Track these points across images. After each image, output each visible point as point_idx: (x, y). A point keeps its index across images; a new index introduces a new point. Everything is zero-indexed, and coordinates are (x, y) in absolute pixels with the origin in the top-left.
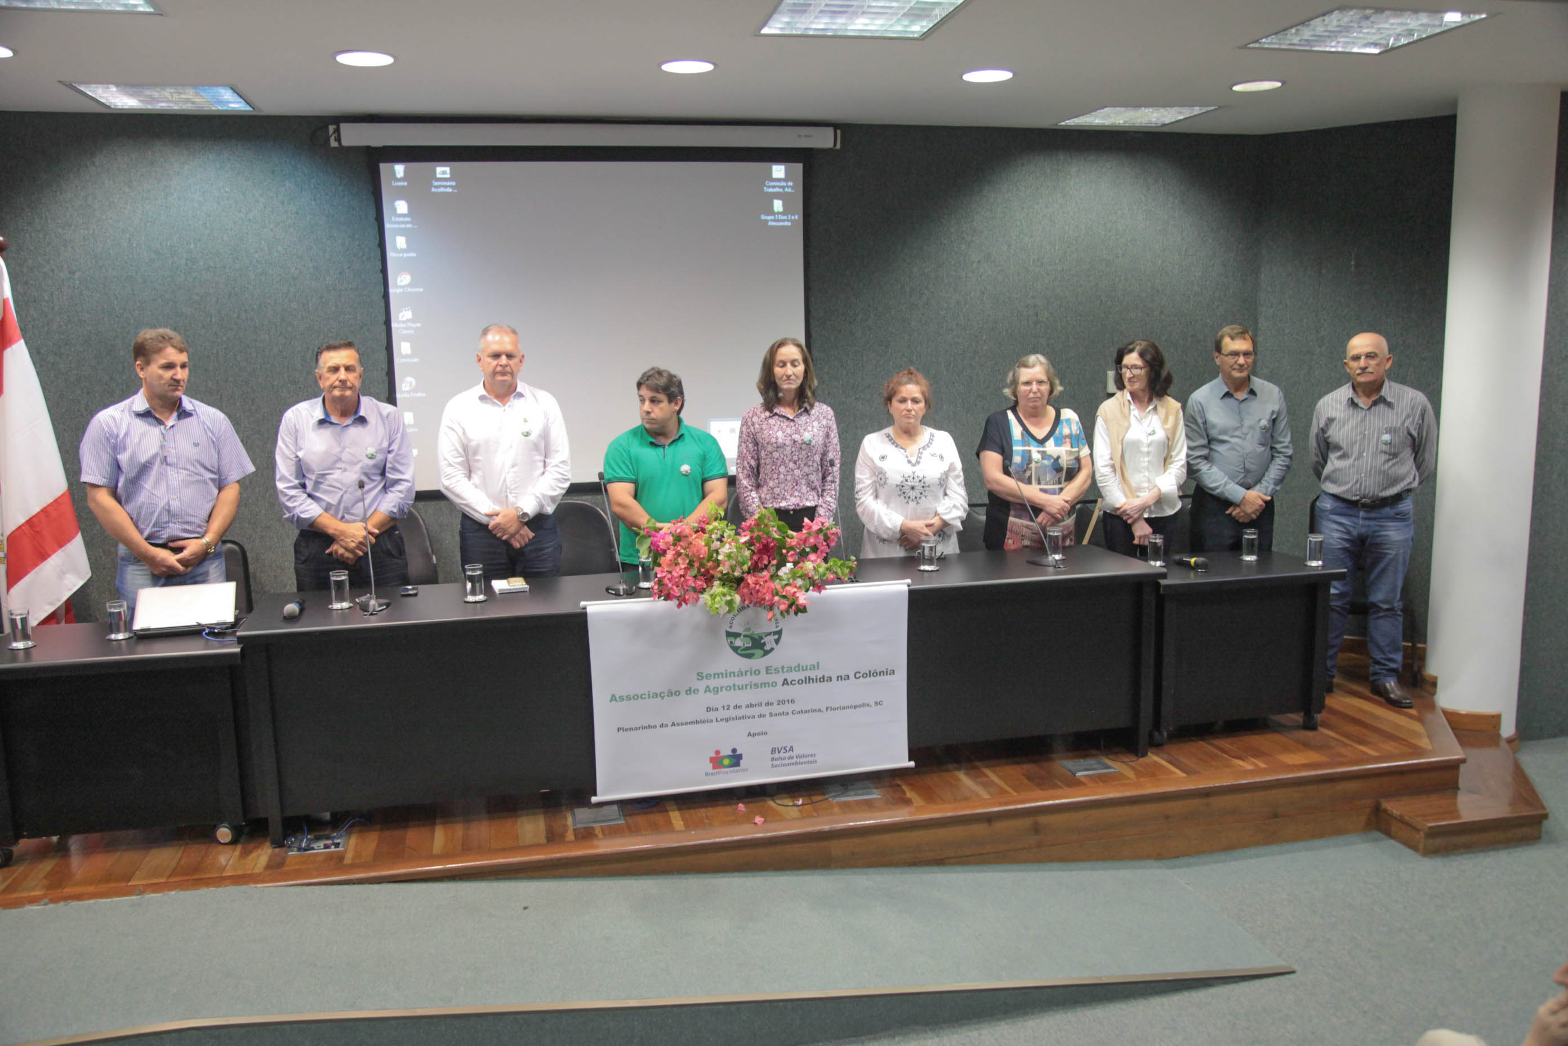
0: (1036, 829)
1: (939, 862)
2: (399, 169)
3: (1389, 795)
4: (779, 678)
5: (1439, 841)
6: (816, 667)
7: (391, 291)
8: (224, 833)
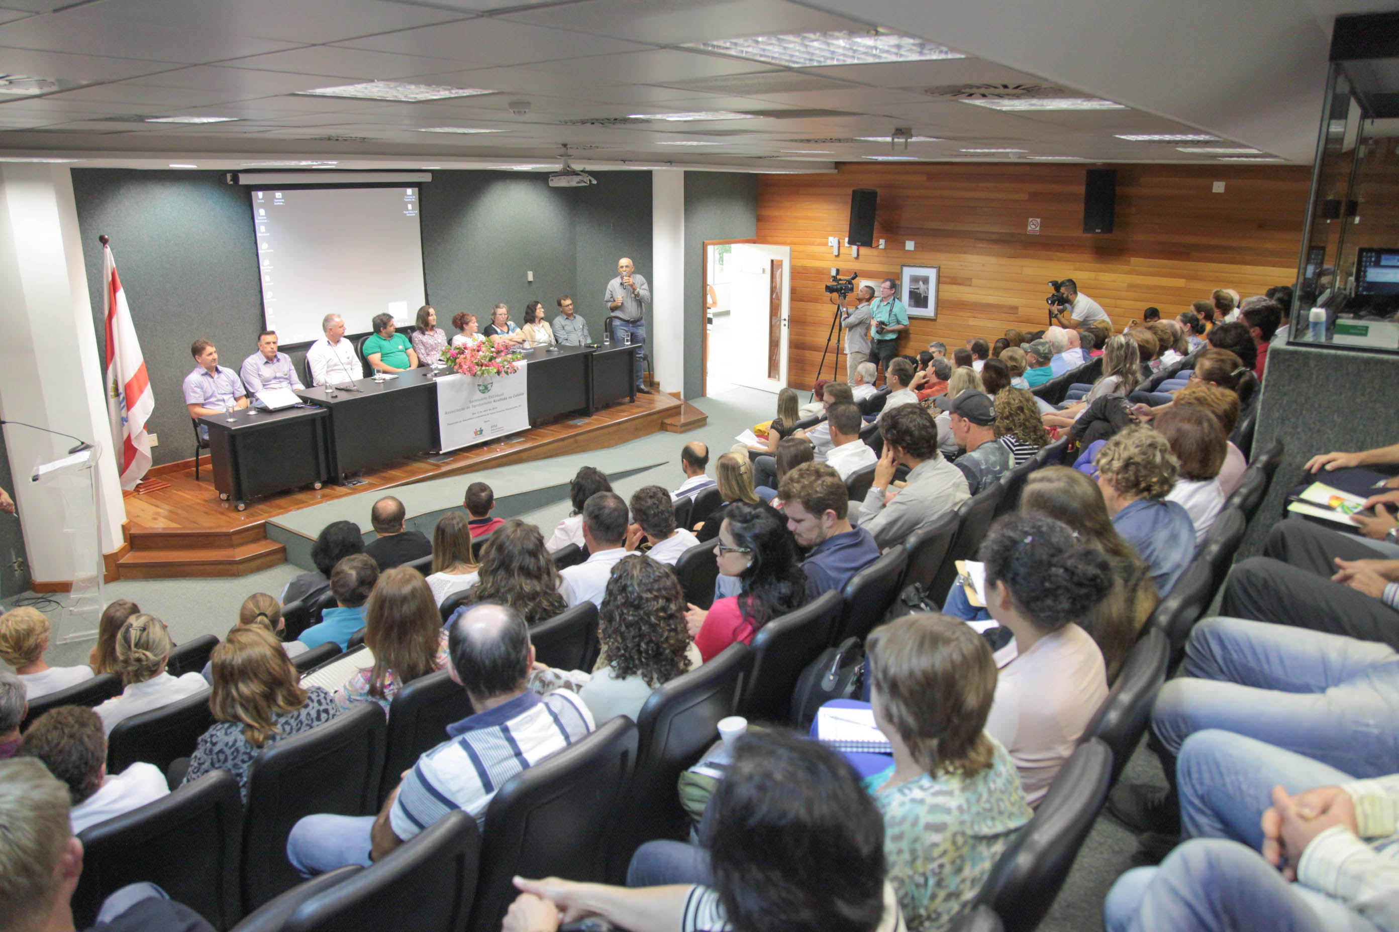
0: (576, 442)
1: (551, 457)
2: (260, 194)
3: (666, 418)
4: (492, 400)
5: (684, 428)
6: (502, 395)
7: (260, 252)
8: (318, 485)
